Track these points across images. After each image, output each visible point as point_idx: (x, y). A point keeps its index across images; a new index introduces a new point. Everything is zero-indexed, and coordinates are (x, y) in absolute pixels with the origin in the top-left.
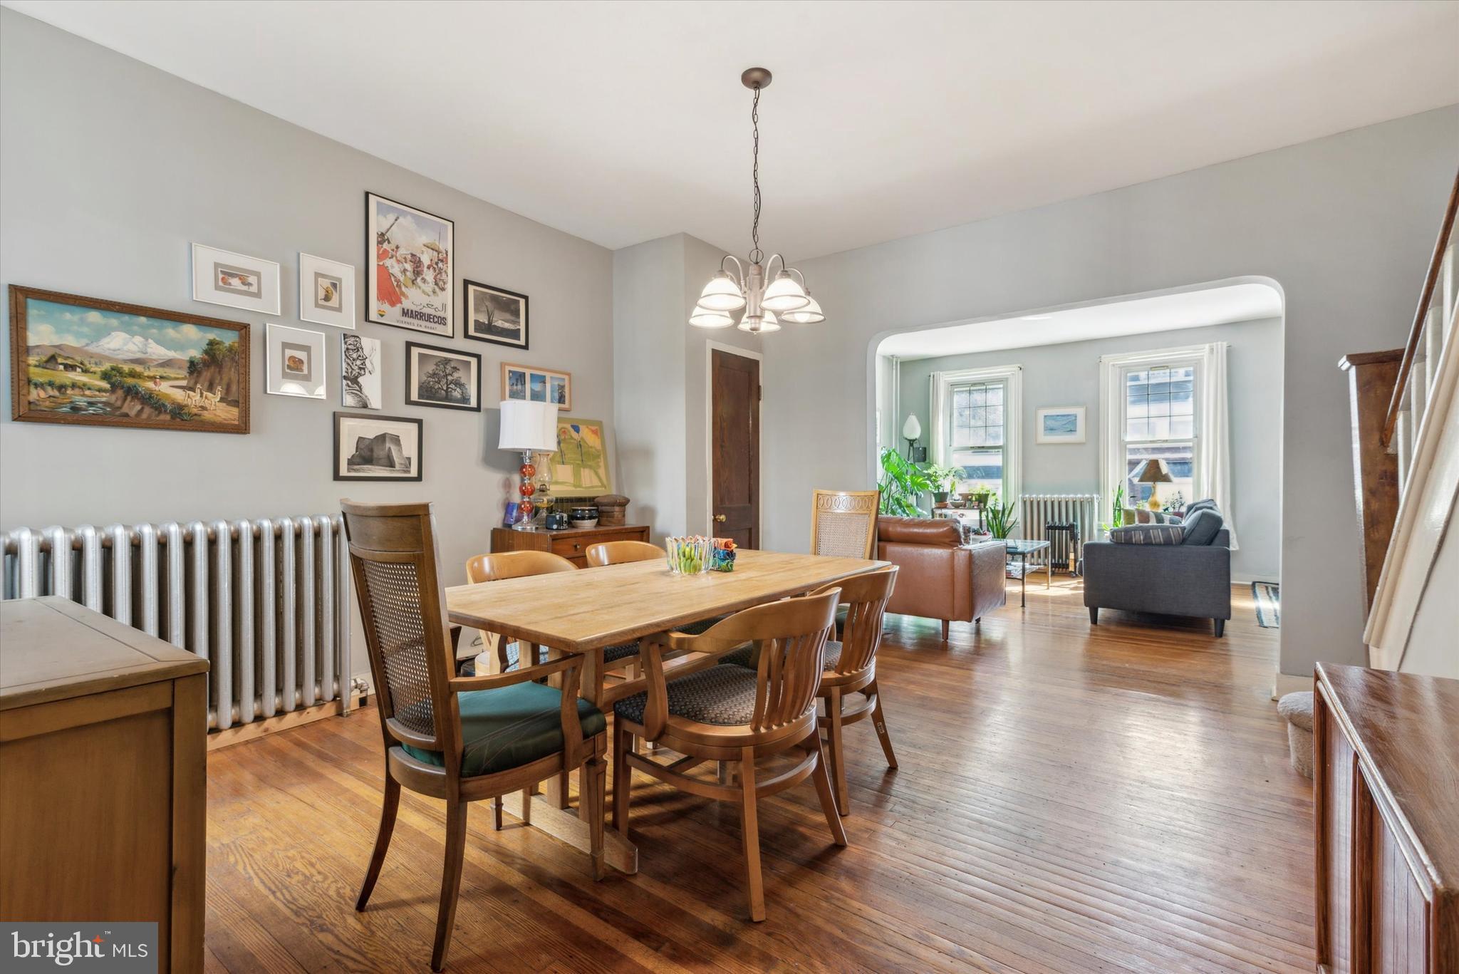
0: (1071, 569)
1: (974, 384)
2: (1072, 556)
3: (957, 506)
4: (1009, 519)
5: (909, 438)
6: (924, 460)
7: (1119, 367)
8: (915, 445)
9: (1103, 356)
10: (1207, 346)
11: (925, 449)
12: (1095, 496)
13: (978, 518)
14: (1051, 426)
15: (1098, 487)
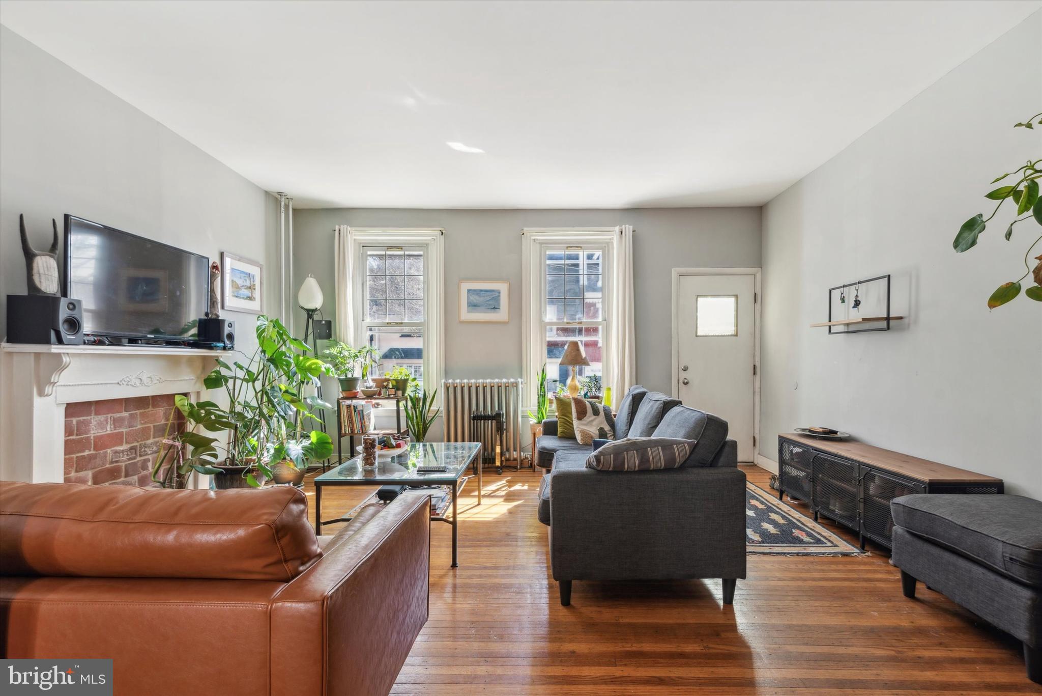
0: (498, 463)
1: (390, 248)
2: (498, 450)
3: (369, 396)
4: (431, 408)
5: (305, 308)
6: (329, 336)
7: (539, 243)
8: (316, 317)
9: (525, 229)
10: (617, 229)
11: (329, 323)
12: (520, 380)
13: (396, 408)
14: (475, 301)
15: (520, 370)
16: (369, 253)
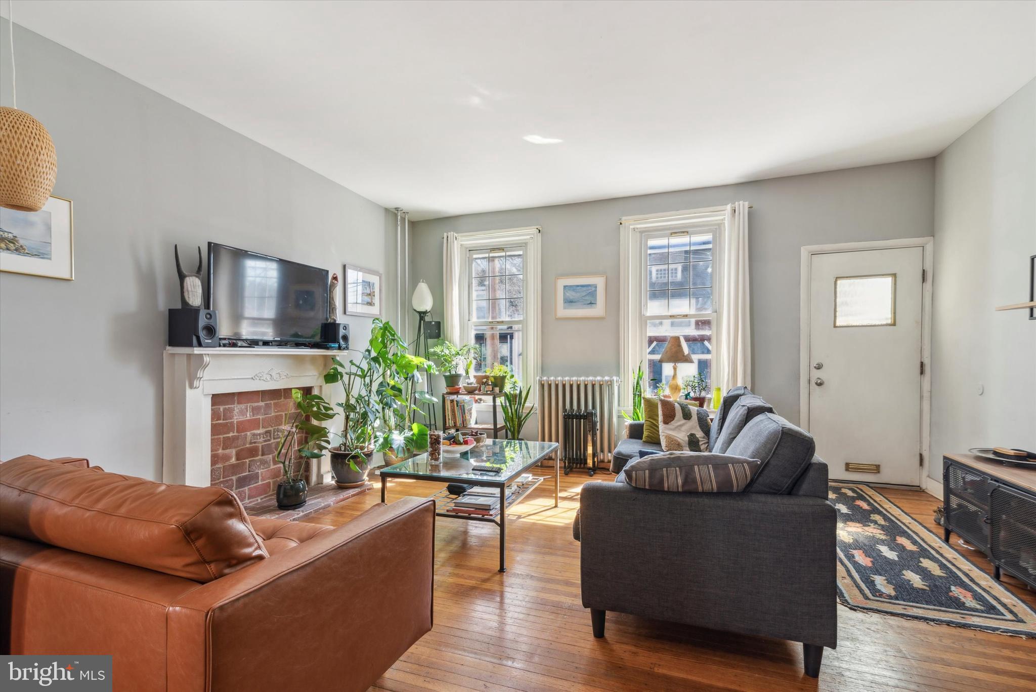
0: (590, 463)
1: (493, 250)
2: (590, 450)
3: (471, 392)
4: (526, 405)
5: (418, 310)
6: (438, 336)
7: (640, 232)
8: (427, 319)
9: (624, 218)
10: (729, 207)
11: (438, 324)
12: (615, 378)
13: (492, 404)
14: (571, 298)
15: (617, 368)
16: (475, 256)
